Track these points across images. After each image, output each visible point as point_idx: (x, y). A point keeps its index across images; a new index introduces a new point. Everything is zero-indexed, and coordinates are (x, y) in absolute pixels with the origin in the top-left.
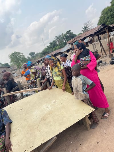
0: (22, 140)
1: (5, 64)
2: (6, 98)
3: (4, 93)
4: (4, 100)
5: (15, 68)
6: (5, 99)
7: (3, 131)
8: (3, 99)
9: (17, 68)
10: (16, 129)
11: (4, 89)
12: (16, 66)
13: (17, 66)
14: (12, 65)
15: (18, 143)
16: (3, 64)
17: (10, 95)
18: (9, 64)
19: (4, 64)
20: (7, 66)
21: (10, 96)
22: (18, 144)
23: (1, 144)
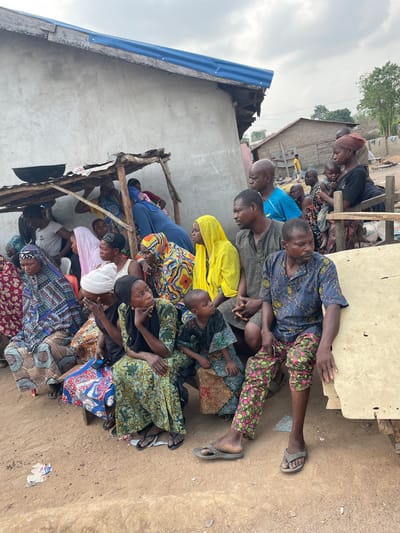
0: (371, 372)
1: (338, 111)
2: (333, 226)
3: (331, 209)
4: (327, 232)
5: (370, 132)
6: (328, 230)
7: (313, 322)
8: (322, 228)
9: (378, 131)
10: (357, 331)
11: (338, 194)
12: (378, 123)
13: (382, 122)
14: (361, 117)
15: (357, 374)
16: (331, 114)
17: (351, 218)
18: (354, 113)
19: (333, 110)
20: (343, 119)
21: (348, 224)
22: (356, 378)
23: (303, 354)
